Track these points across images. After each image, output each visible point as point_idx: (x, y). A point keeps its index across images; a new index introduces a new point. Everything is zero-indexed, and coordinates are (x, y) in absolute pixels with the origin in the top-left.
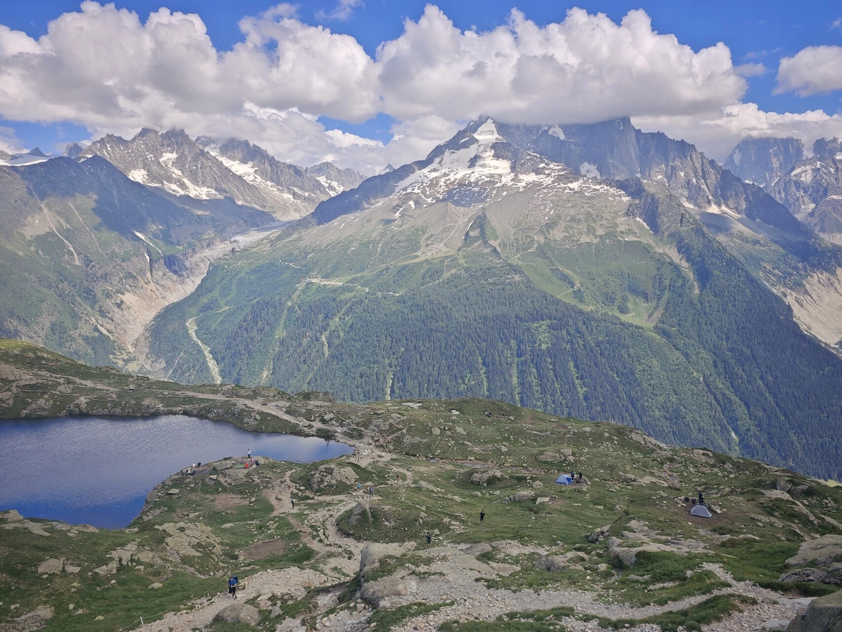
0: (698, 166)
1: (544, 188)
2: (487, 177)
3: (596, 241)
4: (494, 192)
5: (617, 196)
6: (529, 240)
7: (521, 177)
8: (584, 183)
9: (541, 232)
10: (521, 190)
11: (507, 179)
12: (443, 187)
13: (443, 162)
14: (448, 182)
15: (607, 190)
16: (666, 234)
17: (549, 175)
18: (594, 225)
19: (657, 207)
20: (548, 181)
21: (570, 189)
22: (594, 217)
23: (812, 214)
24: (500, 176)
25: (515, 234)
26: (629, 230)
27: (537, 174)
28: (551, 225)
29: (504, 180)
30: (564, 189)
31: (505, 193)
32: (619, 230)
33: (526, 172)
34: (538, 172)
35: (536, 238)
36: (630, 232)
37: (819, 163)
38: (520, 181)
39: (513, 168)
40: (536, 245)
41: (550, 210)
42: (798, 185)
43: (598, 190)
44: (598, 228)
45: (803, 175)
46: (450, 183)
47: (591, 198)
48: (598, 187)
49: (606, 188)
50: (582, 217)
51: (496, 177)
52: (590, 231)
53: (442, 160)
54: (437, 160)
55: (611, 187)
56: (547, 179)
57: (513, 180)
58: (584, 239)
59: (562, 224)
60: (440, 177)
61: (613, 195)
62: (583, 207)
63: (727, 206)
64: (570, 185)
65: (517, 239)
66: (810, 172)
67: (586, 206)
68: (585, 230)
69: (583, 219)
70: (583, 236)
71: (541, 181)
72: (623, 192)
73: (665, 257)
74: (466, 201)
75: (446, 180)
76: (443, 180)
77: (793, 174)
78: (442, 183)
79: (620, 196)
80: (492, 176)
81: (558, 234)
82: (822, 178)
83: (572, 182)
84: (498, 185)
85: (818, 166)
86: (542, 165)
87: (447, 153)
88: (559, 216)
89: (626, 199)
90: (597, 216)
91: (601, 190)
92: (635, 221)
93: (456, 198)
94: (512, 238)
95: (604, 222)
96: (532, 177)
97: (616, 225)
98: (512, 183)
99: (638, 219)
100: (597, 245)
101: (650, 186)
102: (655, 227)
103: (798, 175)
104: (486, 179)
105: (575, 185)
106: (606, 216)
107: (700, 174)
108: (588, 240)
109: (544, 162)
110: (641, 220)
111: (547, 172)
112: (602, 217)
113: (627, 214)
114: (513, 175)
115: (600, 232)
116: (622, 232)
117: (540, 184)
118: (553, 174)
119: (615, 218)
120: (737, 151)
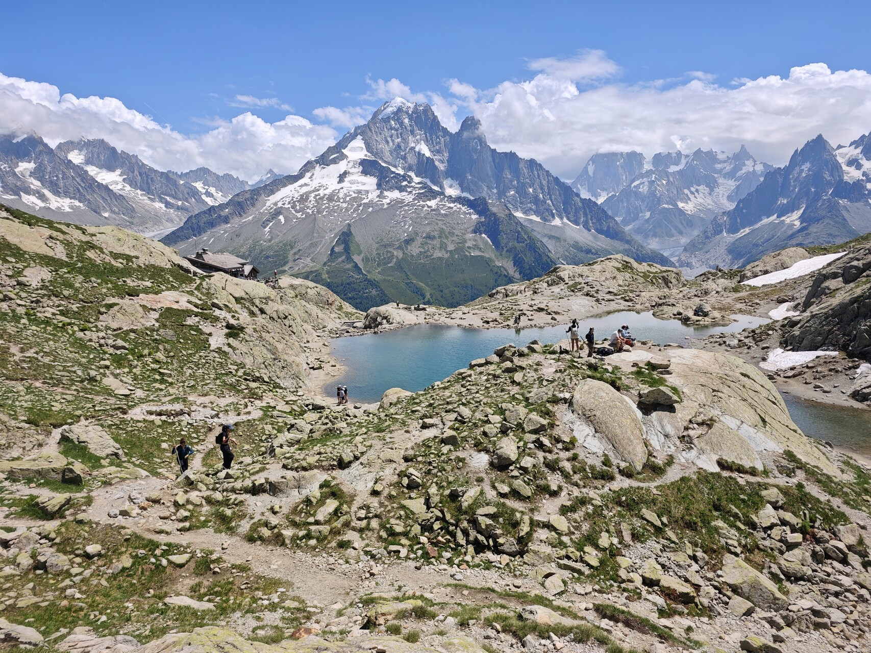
0: (544, 183)
1: (406, 205)
2: (354, 192)
3: (446, 256)
4: (361, 208)
5: (467, 214)
6: (389, 255)
7: (386, 193)
8: (441, 201)
9: (400, 248)
10: (386, 206)
11: (373, 196)
12: (312, 202)
13: (314, 177)
14: (318, 197)
15: (460, 208)
16: (505, 249)
17: (411, 192)
18: (445, 241)
19: (498, 225)
20: (409, 198)
21: (429, 207)
22: (447, 233)
23: (647, 221)
24: (367, 192)
25: (377, 249)
26: (475, 245)
27: (400, 192)
28: (408, 242)
29: (370, 196)
30: (423, 207)
31: (370, 209)
32: (467, 245)
33: (391, 189)
34: (401, 189)
35: (395, 253)
36: (476, 247)
37: (654, 176)
38: (384, 197)
39: (379, 186)
40: (395, 260)
41: (409, 227)
42: (637, 195)
43: (452, 208)
44: (449, 244)
45: (641, 187)
46: (319, 199)
47: (446, 215)
48: (452, 205)
49: (459, 206)
50: (436, 234)
51: (363, 193)
52: (443, 247)
53: (313, 175)
54: (308, 175)
55: (463, 205)
56: (408, 197)
57: (378, 196)
58: (438, 254)
59: (419, 241)
60: (310, 192)
61: (465, 213)
62: (437, 224)
63: (568, 219)
64: (428, 203)
65: (379, 254)
66: (646, 183)
67: (440, 223)
68: (438, 246)
69: (437, 236)
70: (436, 251)
71: (403, 198)
72: (472, 211)
73: (502, 269)
74: (334, 216)
75: (316, 195)
76: (313, 195)
77: (633, 185)
78: (311, 198)
79: (470, 214)
80: (359, 192)
81: (415, 249)
82: (656, 189)
83: (430, 200)
84: (366, 201)
85: (653, 179)
86: (405, 183)
87: (318, 167)
88: (416, 234)
89: (474, 217)
90: (449, 233)
91: (455, 208)
92: (481, 237)
93: (325, 213)
94: (375, 252)
95: (455, 238)
96: (395, 195)
97: (466, 242)
98: (378, 199)
99: (483, 235)
100: (447, 260)
101: (493, 206)
102: (496, 242)
103: (638, 187)
104: (354, 195)
105: (433, 203)
106: (457, 232)
107: (546, 190)
108: (440, 255)
109: (406, 180)
110: (486, 236)
111: (409, 190)
112: (453, 233)
113: (475, 232)
114: (378, 192)
115: (451, 247)
116: (469, 248)
117: (402, 201)
118: (414, 192)
119: (465, 234)
120: (591, 162)
